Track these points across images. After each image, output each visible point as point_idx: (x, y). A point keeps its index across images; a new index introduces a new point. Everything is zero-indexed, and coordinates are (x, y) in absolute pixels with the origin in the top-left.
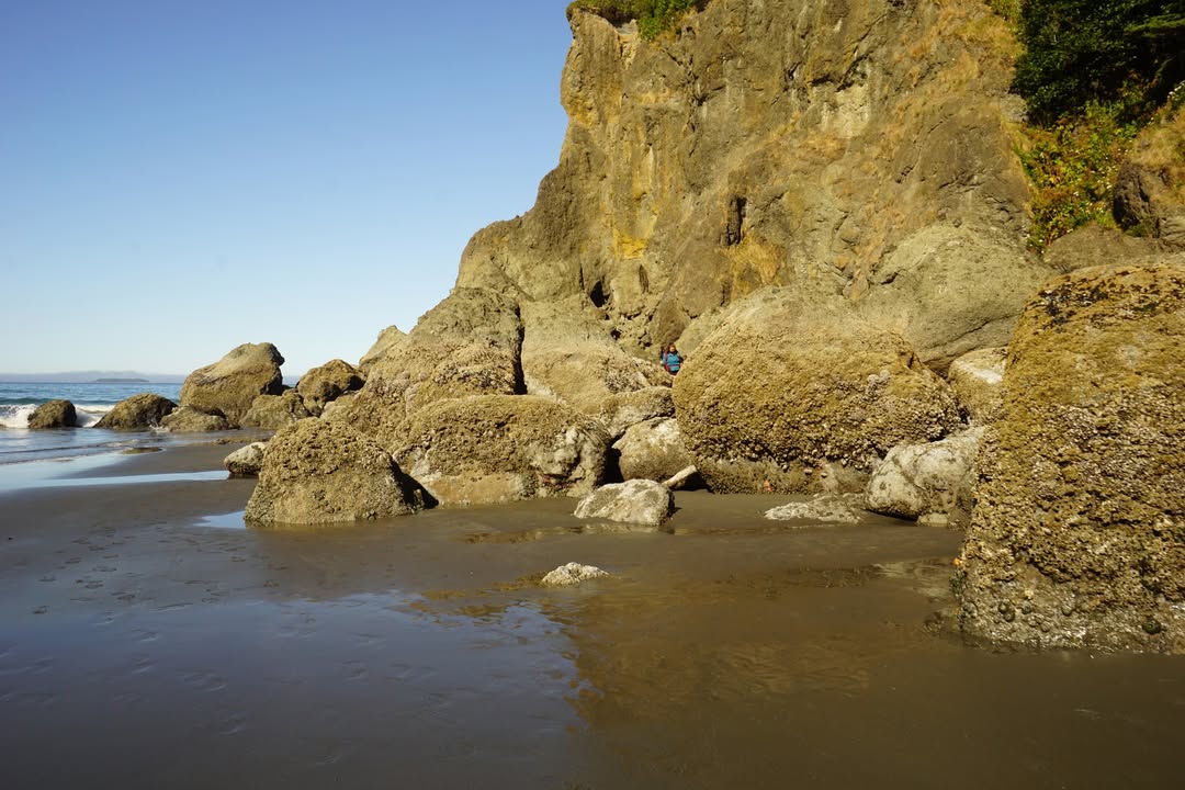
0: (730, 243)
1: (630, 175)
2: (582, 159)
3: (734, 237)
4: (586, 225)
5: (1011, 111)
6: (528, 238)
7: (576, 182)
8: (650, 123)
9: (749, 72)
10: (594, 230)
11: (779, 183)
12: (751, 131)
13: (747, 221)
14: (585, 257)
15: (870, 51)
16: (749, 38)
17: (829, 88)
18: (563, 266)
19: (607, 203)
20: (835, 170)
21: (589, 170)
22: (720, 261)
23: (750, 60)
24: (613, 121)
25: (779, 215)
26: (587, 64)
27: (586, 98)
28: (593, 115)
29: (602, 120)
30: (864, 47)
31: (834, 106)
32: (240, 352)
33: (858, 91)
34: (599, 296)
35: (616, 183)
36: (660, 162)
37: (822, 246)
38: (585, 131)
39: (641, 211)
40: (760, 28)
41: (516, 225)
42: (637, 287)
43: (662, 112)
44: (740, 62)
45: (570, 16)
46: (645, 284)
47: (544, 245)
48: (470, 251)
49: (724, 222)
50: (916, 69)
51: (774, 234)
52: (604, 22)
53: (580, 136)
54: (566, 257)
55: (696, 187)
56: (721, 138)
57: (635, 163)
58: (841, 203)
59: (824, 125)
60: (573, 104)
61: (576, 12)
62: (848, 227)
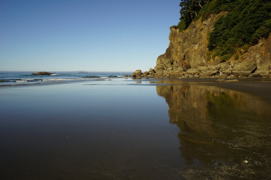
0: (183, 60)
1: (177, 49)
2: (171, 46)
3: (184, 59)
4: (172, 54)
5: (207, 49)
6: (165, 57)
7: (171, 49)
8: (179, 43)
9: (188, 41)
10: (173, 55)
11: (189, 54)
12: (188, 47)
13: (186, 58)
14: (171, 59)
15: (198, 41)
16: (188, 37)
17: (194, 44)
18: (169, 60)
19: (174, 52)
20: (194, 53)
21: (172, 48)
22: (182, 62)
23: (188, 39)
24: (175, 41)
25: (189, 57)
26: (172, 35)
27: (172, 39)
28: (173, 41)
29: (174, 41)
30: (197, 41)
31: (195, 46)
32: (137, 70)
33: (197, 45)
34: (172, 64)
35: (175, 49)
36: (180, 47)
37: (192, 60)
38: (172, 43)
39: (178, 53)
40: (189, 36)
41: (163, 55)
42: (176, 63)
43: (180, 42)
44: (187, 39)
45: (170, 29)
46: (177, 63)
47: (166, 57)
48: (158, 59)
49: (183, 58)
50: (201, 44)
51: (188, 59)
52: (174, 29)
53: (171, 43)
54: (169, 59)
55: (183, 52)
56: (185, 47)
57: (177, 47)
58: (194, 56)
59: (194, 48)
60: (170, 40)
61: (171, 28)
62: (195, 59)
